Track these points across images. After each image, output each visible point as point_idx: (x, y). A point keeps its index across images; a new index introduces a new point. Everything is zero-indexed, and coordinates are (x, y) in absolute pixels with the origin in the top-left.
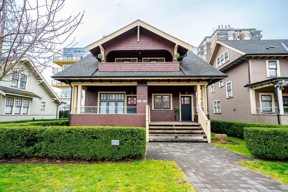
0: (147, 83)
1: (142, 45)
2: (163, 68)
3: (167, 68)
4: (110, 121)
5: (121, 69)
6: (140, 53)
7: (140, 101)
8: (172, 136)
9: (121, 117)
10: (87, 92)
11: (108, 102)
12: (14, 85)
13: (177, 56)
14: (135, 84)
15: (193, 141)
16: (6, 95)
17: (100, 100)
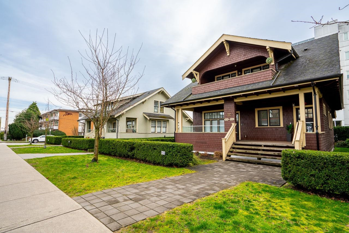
0: (233, 100)
1: (232, 58)
2: (250, 80)
3: (256, 79)
4: (203, 139)
5: (209, 89)
6: (235, 66)
7: (227, 119)
8: (252, 157)
9: (211, 135)
10: (194, 112)
11: (211, 121)
12: (156, 110)
13: (269, 62)
14: (222, 102)
15: (274, 164)
16: (150, 119)
17: (204, 119)
